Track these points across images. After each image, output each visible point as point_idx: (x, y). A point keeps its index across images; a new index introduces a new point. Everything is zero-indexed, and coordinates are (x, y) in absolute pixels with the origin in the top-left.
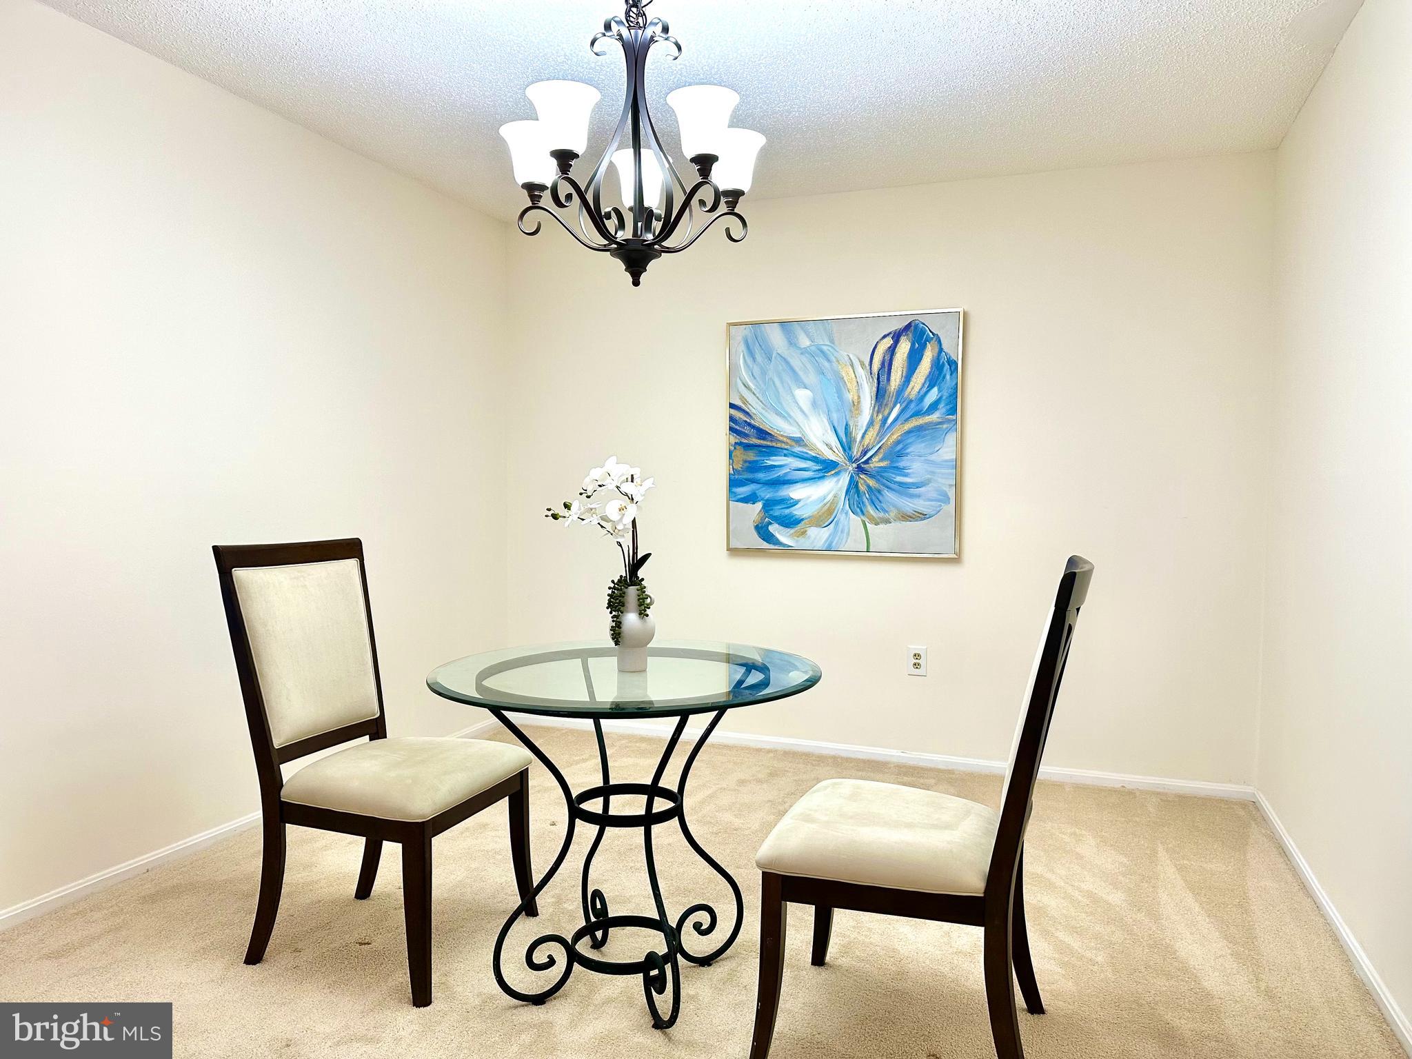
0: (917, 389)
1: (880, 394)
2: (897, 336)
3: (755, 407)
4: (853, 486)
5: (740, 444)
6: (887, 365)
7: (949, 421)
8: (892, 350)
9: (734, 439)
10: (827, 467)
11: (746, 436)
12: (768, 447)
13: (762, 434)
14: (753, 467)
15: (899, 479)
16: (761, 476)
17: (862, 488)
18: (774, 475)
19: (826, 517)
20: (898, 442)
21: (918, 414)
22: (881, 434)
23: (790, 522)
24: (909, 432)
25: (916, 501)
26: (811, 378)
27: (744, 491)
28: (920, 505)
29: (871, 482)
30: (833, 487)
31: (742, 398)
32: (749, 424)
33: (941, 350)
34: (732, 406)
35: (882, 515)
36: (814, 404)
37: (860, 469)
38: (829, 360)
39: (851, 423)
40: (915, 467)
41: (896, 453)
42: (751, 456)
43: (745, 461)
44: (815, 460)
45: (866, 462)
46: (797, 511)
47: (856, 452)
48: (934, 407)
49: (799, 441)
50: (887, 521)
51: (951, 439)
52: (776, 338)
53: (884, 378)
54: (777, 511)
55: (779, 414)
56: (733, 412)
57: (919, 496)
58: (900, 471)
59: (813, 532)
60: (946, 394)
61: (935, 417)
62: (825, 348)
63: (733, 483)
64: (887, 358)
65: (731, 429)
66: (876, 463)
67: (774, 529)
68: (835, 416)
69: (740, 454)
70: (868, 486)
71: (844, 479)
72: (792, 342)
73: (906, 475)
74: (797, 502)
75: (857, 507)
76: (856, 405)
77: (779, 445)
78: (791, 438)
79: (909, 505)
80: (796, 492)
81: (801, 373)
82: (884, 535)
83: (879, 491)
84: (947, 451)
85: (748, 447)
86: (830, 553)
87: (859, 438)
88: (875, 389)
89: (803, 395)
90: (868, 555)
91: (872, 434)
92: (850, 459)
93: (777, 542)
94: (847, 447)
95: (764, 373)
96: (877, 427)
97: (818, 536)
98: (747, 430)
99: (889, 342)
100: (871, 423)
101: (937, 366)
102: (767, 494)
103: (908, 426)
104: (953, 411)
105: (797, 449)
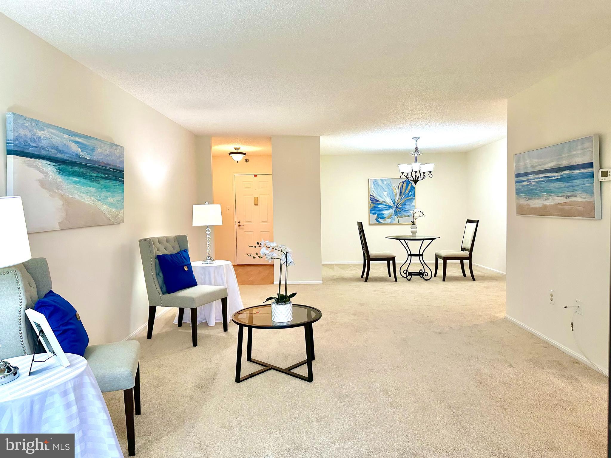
0: (407, 192)
1: (401, 193)
2: (403, 182)
3: (375, 195)
4: (395, 211)
5: (372, 203)
6: (402, 188)
7: (414, 198)
8: (403, 185)
9: (371, 202)
10: (390, 207)
11: (373, 201)
12: (378, 203)
13: (377, 201)
14: (375, 207)
15: (404, 209)
16: (377, 209)
17: (397, 211)
18: (379, 209)
19: (390, 217)
20: (404, 202)
21: (407, 197)
22: (401, 201)
23: (383, 218)
24: (406, 200)
25: (408, 213)
26: (387, 190)
27: (373, 212)
28: (409, 214)
29: (399, 210)
30: (392, 211)
31: (372, 193)
32: (374, 199)
33: (412, 185)
34: (370, 195)
35: (401, 216)
36: (387, 195)
37: (397, 207)
38: (390, 187)
39: (395, 199)
40: (407, 207)
41: (404, 204)
42: (375, 205)
43: (373, 206)
44: (388, 206)
45: (398, 206)
46: (384, 216)
47: (396, 204)
48: (411, 195)
49: (384, 202)
50: (402, 217)
51: (414, 201)
52: (380, 182)
53: (401, 190)
54: (380, 216)
55: (380, 197)
56: (371, 196)
57: (408, 212)
58: (404, 207)
59: (387, 220)
60: (413, 193)
61: (411, 197)
62: (390, 184)
63: (371, 210)
64: (402, 186)
65: (370, 200)
66: (400, 206)
67: (379, 219)
68: (392, 197)
69: (372, 205)
70: (398, 211)
71: (394, 209)
72: (383, 183)
73: (406, 208)
74: (384, 214)
75: (396, 215)
76: (396, 195)
77: (380, 203)
78: (383, 201)
79: (406, 214)
80: (384, 212)
81: (385, 189)
82: (402, 220)
83: (400, 211)
84: (413, 204)
85: (374, 203)
86: (391, 224)
87: (396, 201)
88: (399, 192)
89: (385, 193)
90: (399, 224)
91: (399, 200)
92: (395, 205)
93: (380, 222)
94: (394, 203)
95: (377, 189)
96: (400, 199)
97: (389, 221)
98: (374, 200)
99: (402, 183)
100: (399, 199)
101: (411, 187)
102: (378, 213)
103: (406, 199)
104: (414, 196)
105: (384, 204)
